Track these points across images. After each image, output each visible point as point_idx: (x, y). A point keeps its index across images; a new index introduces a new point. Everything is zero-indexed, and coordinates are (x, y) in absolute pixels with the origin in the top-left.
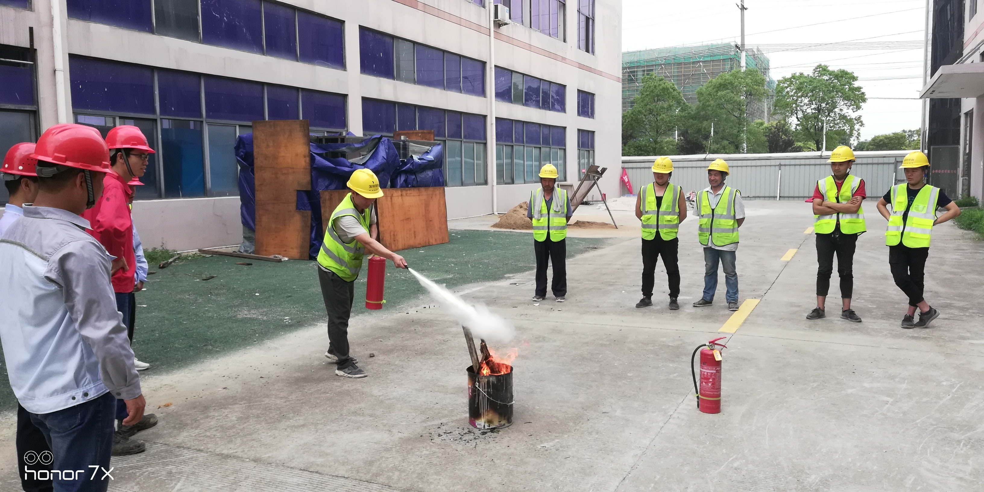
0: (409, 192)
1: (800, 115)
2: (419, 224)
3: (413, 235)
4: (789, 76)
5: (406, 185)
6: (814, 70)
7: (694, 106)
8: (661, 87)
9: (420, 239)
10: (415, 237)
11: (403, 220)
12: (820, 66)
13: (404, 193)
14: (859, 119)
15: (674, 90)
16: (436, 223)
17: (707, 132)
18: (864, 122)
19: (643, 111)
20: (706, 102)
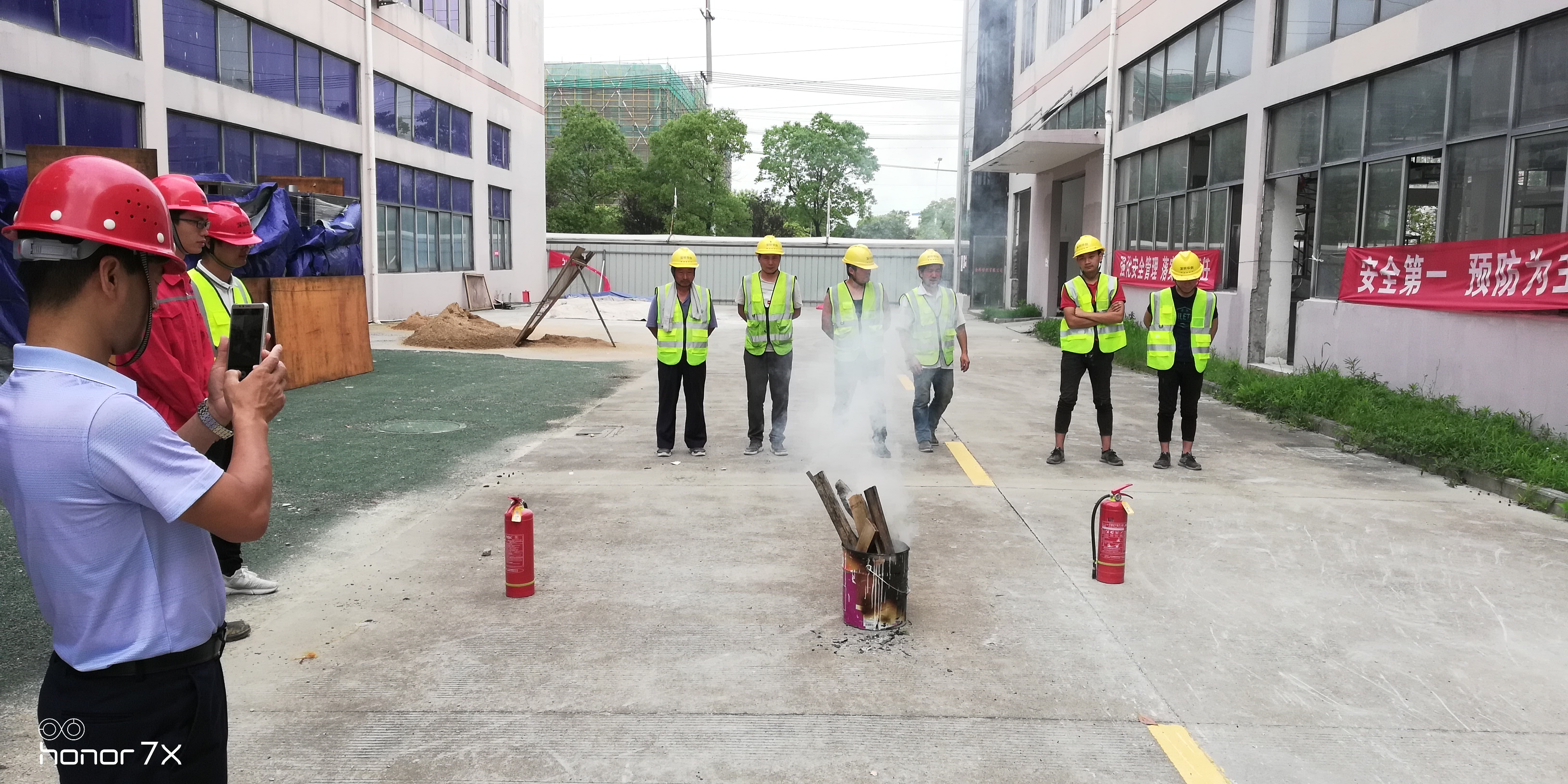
0: (316, 284)
1: (794, 183)
2: (332, 339)
3: (324, 359)
4: (780, 125)
5: (313, 272)
6: (813, 120)
7: (645, 159)
8: (594, 127)
9: (334, 366)
10: (327, 362)
11: (310, 333)
12: (820, 115)
13: (310, 285)
14: (868, 193)
15: (615, 132)
16: (355, 337)
17: (667, 200)
18: (876, 198)
19: (570, 162)
20: (664, 156)
